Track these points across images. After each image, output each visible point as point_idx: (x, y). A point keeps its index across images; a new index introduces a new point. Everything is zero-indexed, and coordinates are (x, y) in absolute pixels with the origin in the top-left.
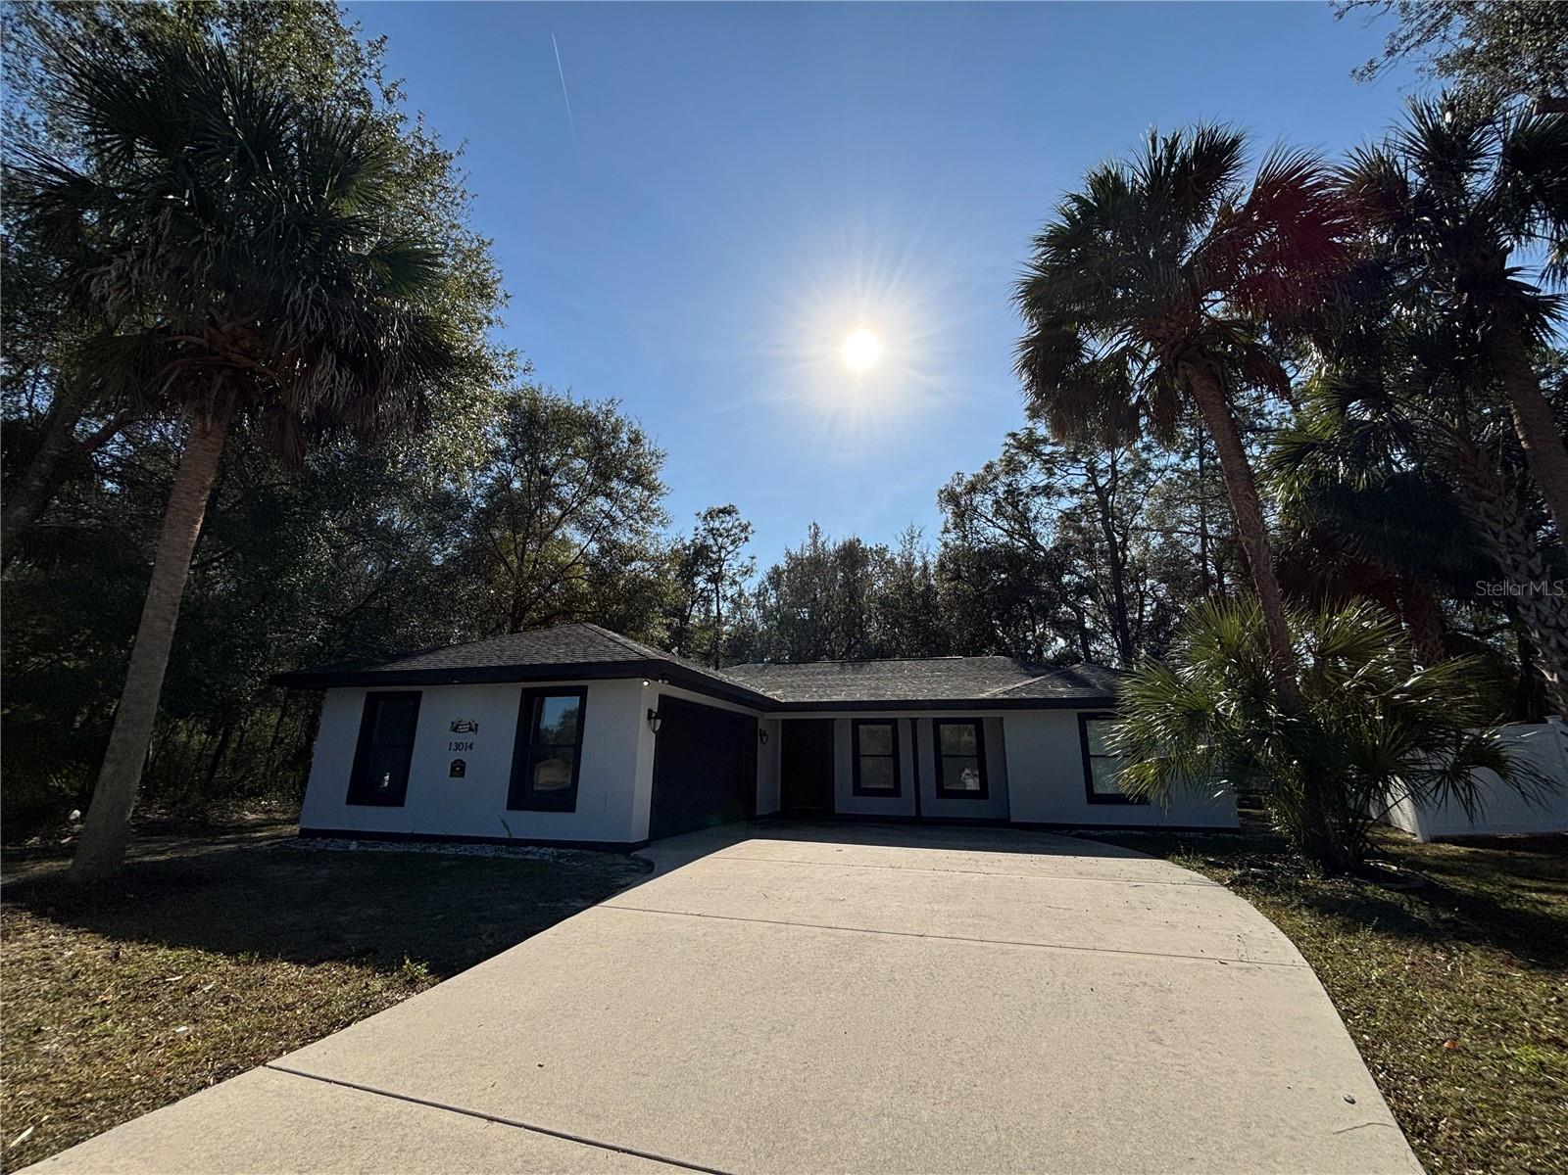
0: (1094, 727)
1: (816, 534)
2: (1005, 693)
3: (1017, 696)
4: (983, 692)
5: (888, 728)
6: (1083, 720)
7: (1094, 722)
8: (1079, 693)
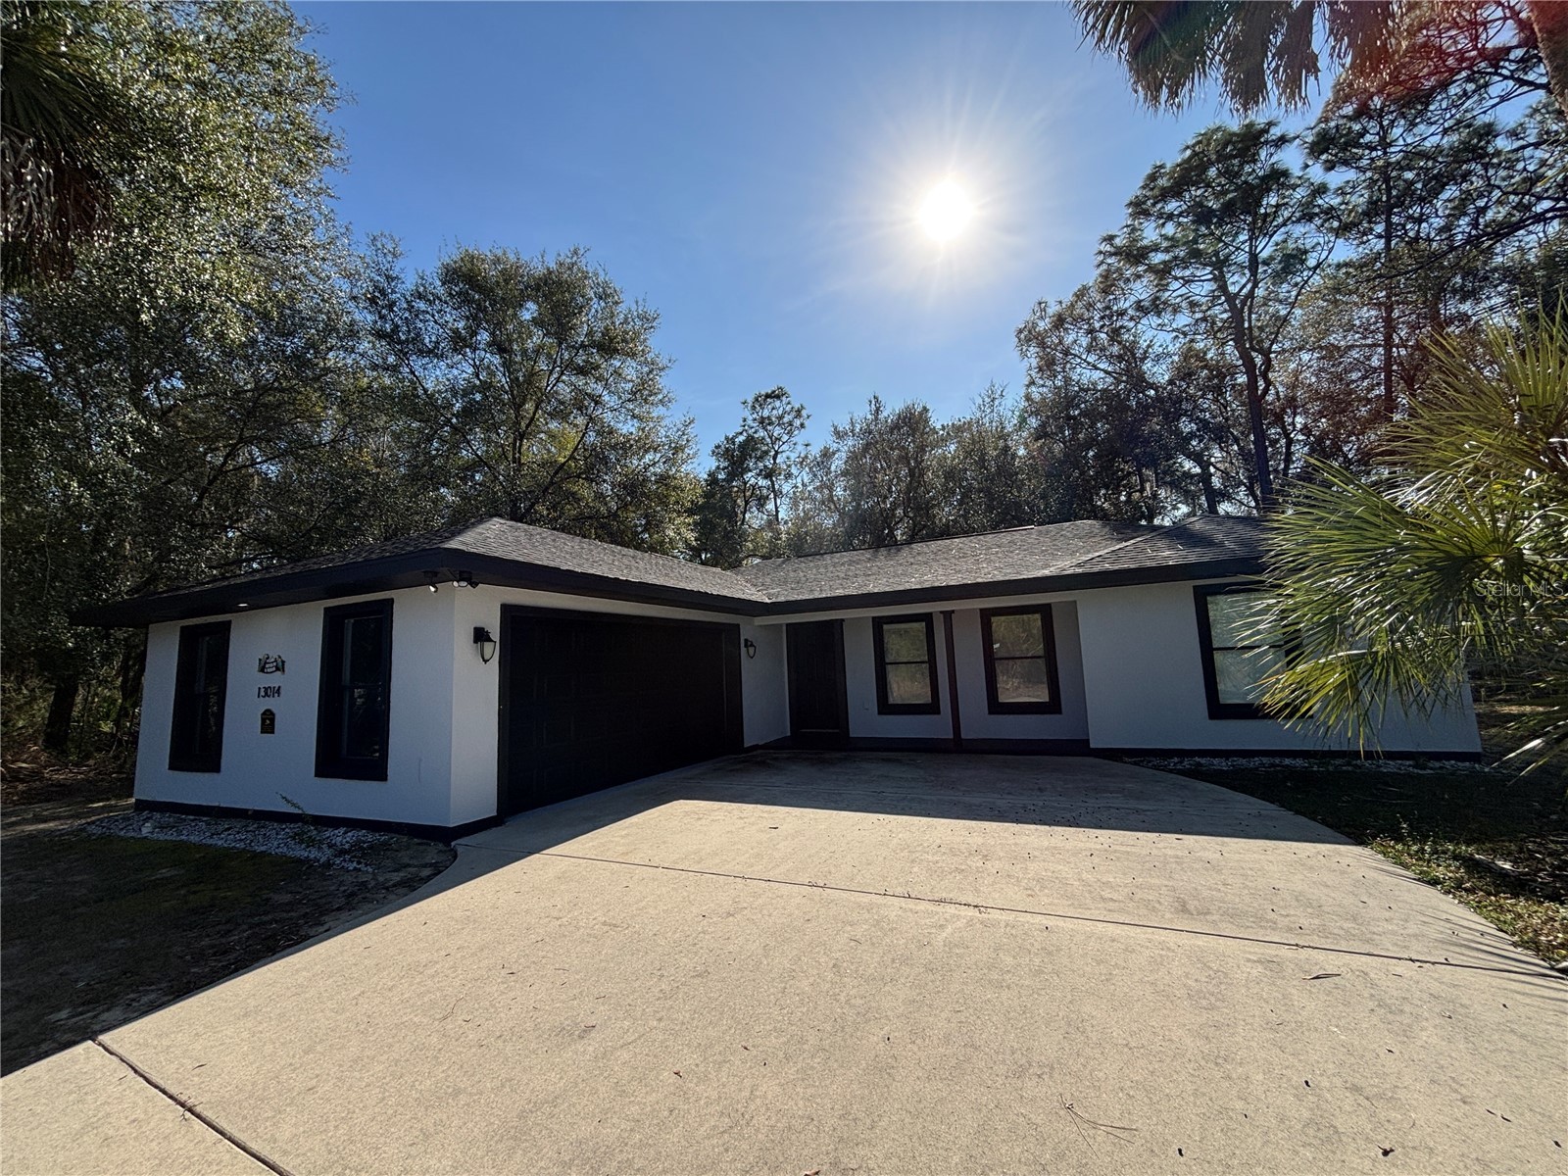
0: (1221, 608)
1: (878, 409)
2: (1079, 565)
3: (1096, 569)
4: (1047, 566)
5: (922, 626)
6: (1201, 598)
7: (1221, 598)
8: (1193, 556)
